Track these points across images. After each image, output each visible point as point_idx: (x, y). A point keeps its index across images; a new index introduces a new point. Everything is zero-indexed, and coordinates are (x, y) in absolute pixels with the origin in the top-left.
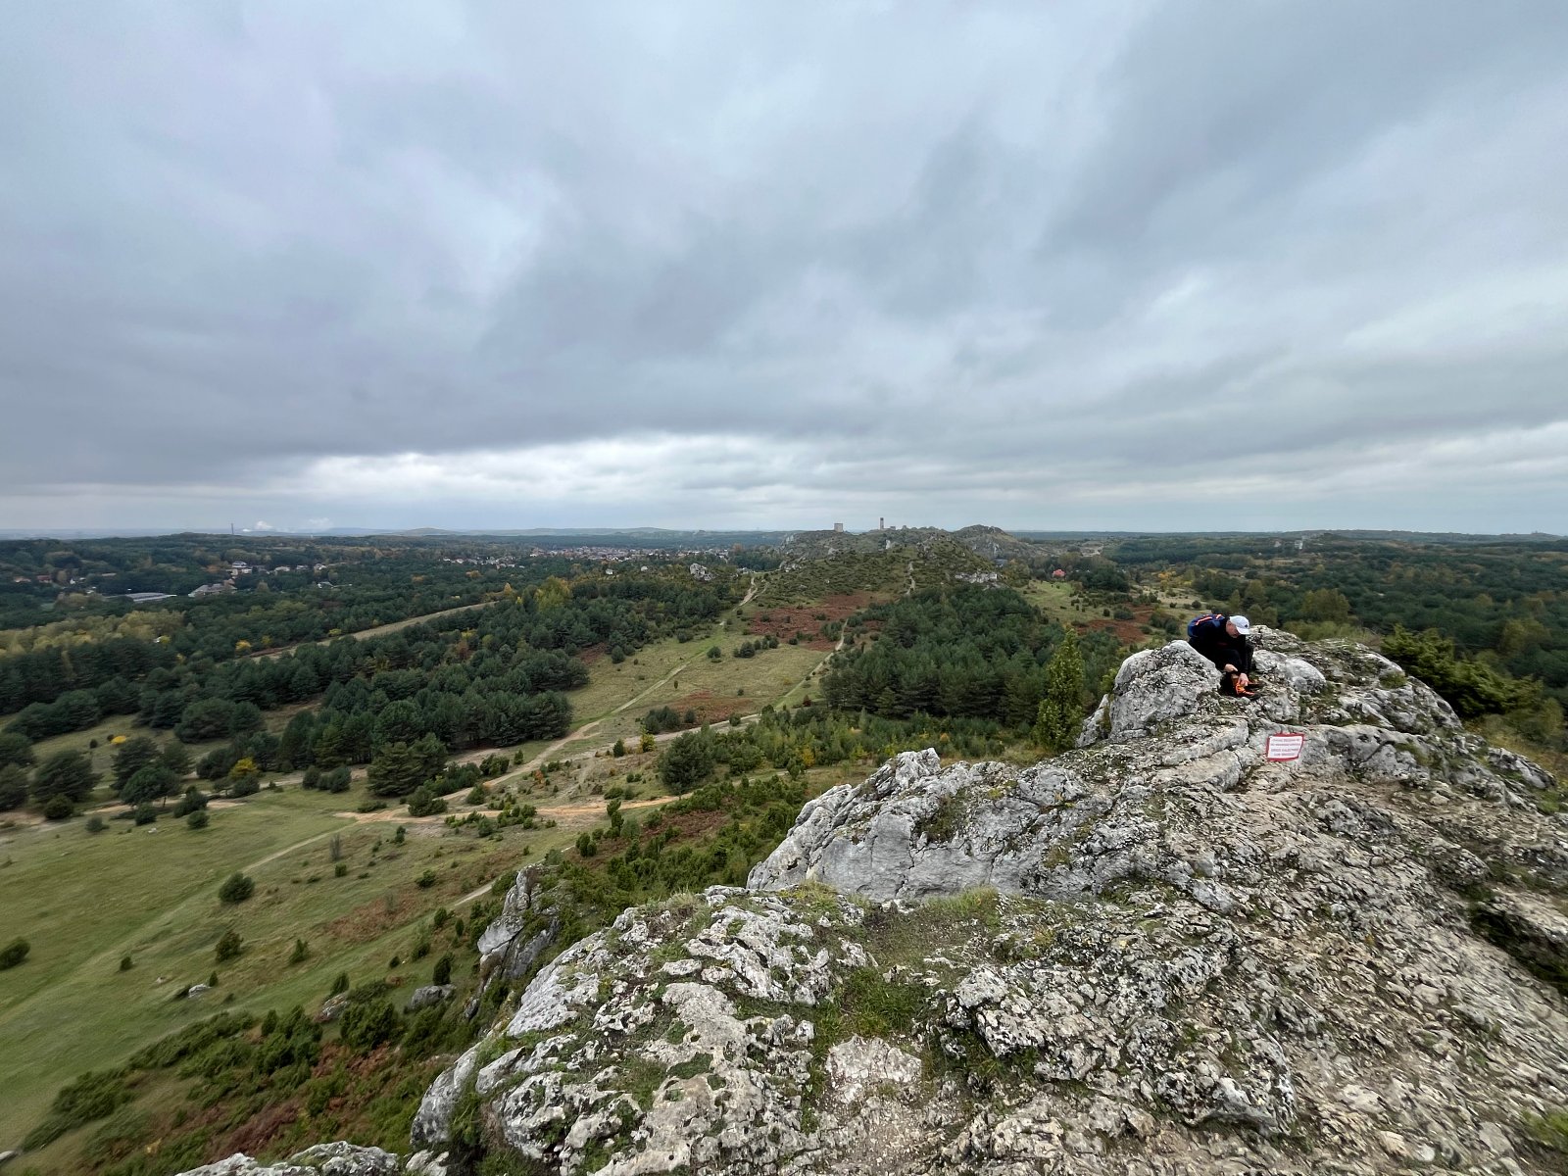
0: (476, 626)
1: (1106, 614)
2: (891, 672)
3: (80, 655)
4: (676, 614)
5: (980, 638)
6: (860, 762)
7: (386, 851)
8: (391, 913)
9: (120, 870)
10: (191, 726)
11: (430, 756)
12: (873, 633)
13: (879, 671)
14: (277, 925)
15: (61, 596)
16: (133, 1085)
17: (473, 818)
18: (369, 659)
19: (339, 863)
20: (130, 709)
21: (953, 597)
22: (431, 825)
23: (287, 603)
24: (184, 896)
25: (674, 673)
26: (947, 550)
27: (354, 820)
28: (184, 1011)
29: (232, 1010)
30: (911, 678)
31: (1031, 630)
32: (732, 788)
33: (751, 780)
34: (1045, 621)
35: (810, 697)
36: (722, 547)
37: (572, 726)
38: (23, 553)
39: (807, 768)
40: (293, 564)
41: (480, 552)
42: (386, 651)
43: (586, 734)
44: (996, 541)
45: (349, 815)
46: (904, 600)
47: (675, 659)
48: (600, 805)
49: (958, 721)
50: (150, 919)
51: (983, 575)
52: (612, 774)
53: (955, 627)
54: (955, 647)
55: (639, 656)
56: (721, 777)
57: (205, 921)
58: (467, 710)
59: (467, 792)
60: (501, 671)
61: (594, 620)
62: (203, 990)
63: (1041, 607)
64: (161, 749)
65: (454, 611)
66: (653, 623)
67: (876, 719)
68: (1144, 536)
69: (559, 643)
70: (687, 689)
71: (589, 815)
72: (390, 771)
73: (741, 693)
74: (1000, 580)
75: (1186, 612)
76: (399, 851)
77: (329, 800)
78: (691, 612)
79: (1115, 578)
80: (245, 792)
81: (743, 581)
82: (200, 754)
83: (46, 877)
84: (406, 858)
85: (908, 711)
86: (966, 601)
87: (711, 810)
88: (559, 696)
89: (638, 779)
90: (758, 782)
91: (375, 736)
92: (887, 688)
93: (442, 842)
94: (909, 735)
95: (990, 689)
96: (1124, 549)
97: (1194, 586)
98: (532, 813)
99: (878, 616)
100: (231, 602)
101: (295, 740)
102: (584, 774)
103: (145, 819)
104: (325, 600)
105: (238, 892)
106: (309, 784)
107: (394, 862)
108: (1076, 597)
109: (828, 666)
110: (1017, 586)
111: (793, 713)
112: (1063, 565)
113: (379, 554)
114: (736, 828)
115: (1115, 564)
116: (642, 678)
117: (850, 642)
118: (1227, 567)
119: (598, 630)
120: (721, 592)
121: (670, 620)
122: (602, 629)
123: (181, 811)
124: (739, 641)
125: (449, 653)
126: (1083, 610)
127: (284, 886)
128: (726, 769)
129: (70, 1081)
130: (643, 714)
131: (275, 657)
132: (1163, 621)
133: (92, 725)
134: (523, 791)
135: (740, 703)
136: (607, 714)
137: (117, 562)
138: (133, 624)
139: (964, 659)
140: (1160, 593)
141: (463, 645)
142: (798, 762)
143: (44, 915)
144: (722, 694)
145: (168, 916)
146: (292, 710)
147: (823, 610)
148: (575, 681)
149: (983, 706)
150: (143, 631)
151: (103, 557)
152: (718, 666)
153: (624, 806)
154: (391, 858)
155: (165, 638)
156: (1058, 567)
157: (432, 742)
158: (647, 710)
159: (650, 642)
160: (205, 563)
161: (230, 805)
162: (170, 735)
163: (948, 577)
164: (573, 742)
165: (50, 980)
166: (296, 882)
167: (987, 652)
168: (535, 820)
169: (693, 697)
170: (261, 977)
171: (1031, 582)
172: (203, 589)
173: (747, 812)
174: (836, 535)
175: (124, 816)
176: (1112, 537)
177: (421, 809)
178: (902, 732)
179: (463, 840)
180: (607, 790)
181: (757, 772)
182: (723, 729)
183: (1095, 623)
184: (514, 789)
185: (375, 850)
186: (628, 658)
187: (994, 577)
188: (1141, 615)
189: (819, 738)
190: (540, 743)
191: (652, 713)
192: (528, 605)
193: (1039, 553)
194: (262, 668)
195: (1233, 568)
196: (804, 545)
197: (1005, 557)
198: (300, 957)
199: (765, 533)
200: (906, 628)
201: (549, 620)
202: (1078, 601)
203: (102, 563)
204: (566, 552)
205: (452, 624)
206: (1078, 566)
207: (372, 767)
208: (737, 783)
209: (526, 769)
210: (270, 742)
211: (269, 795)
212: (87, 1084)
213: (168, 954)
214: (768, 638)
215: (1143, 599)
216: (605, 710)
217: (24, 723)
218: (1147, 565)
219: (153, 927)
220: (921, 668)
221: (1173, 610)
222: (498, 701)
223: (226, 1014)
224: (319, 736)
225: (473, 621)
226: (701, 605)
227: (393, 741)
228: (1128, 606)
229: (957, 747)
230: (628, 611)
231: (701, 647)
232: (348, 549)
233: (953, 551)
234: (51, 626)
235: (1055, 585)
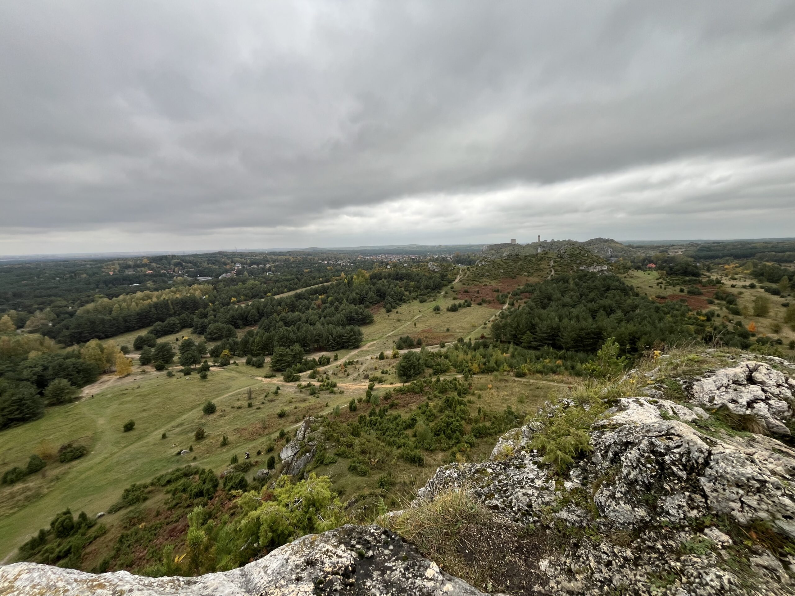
0: (326, 293)
1: (682, 291)
2: (531, 323)
3: (176, 303)
4: (419, 288)
5: (590, 305)
6: (505, 373)
7: (271, 397)
8: (264, 428)
9: (173, 394)
10: (210, 334)
11: (296, 354)
12: (526, 300)
13: (523, 322)
14: (221, 426)
15: (175, 278)
16: (149, 492)
17: (309, 385)
18: (279, 307)
19: (250, 401)
20: (191, 326)
21: (577, 280)
22: (292, 386)
23: (252, 281)
24: (192, 408)
25: (415, 318)
26: (576, 252)
27: (262, 381)
28: (178, 461)
29: (193, 464)
30: (543, 327)
31: (625, 300)
32: (431, 382)
33: (442, 378)
34: (637, 295)
35: (485, 334)
36: (450, 254)
37: (363, 343)
38: (164, 261)
39: (474, 374)
40: (258, 265)
41: (335, 258)
42: (286, 304)
43: (369, 347)
44: (611, 247)
45: (260, 378)
46: (546, 282)
47: (417, 311)
48: (365, 384)
49: (569, 353)
50: (178, 417)
51: (598, 267)
52: (376, 369)
53: (574, 298)
54: (573, 310)
55: (399, 309)
56: (427, 375)
57: (196, 421)
58: (315, 332)
59: (309, 372)
60: (333, 315)
61: (378, 291)
62: (186, 453)
63: (635, 286)
64: (197, 344)
65: (317, 286)
66: (407, 293)
67: (519, 348)
68: (717, 243)
69: (362, 302)
70: (421, 327)
71: (360, 389)
72: (278, 360)
73: (448, 330)
74: (608, 270)
75: (743, 290)
76: (276, 398)
77: (254, 371)
78: (427, 287)
79: (690, 269)
80: (224, 364)
81: (455, 271)
82: (211, 346)
83: (149, 394)
84: (277, 402)
85: (540, 346)
86: (584, 282)
87: (417, 393)
88: (356, 328)
89: (387, 372)
90: (444, 380)
91: (275, 343)
92: (528, 332)
93: (293, 396)
94: (538, 359)
95: (593, 335)
96: (699, 250)
97: (751, 274)
98: (334, 385)
99: (529, 290)
100: (232, 281)
101: (245, 342)
102: (363, 367)
103: (187, 373)
104: (267, 281)
105: (210, 409)
106: (248, 363)
107: (272, 403)
108: (660, 280)
109: (498, 318)
110: (621, 273)
111: (473, 342)
112: (655, 261)
113: (292, 259)
114: (427, 405)
115: (692, 260)
116: (399, 321)
117: (512, 305)
118: (780, 261)
119: (380, 296)
120: (443, 277)
121: (416, 291)
122: (382, 295)
123: (200, 371)
124: (450, 302)
125: (313, 305)
126: (665, 289)
127: (228, 409)
128: (431, 371)
129: (128, 487)
130: (396, 339)
131: (243, 305)
132: (724, 296)
133: (178, 332)
134: (334, 374)
135: (447, 336)
136: (381, 338)
137: (195, 264)
138: (195, 290)
139: (577, 317)
140: (724, 278)
141: (319, 302)
142: (469, 371)
143: (144, 410)
144: (438, 330)
145: (184, 417)
146: (247, 329)
147: (499, 287)
148: (366, 321)
149: (588, 345)
150: (198, 293)
151: (190, 262)
152: (438, 315)
153: (377, 386)
154: (272, 401)
155: (207, 296)
156: (651, 262)
157: (297, 347)
158: (399, 337)
159: (405, 302)
160: (226, 264)
161: (218, 369)
162: (203, 338)
163: (575, 269)
164: (362, 351)
165: (140, 438)
166: (232, 408)
167: (594, 314)
168: (335, 389)
169: (424, 331)
170: (209, 451)
171: (630, 271)
172: (224, 275)
173: (436, 397)
174: (513, 245)
175: (181, 371)
176: (692, 244)
177: (290, 379)
178: (534, 357)
179: (302, 396)
180: (371, 376)
181: (447, 374)
182: (433, 349)
183: (672, 296)
184: (330, 373)
185: (266, 396)
186: (393, 310)
187: (605, 268)
188: (708, 292)
189: (484, 357)
190: (347, 350)
191: (401, 338)
192: (350, 283)
193: (639, 254)
194: (237, 310)
195: (786, 261)
196: (493, 252)
197: (616, 256)
198: (225, 443)
199: (473, 246)
200: (545, 298)
201: (357, 291)
202: (661, 283)
203: (190, 265)
204: (373, 258)
205: (316, 292)
206: (665, 261)
207: (272, 357)
208: (434, 379)
209: (339, 363)
210: (235, 343)
211: (233, 366)
212: (134, 488)
213: (180, 434)
214: (466, 301)
215: (710, 282)
216: (379, 335)
217: (155, 330)
218: (717, 260)
219: (178, 421)
220: (549, 321)
221: (733, 289)
222: (328, 329)
223: (190, 466)
224: (253, 342)
225: (324, 291)
226: (432, 284)
227: (281, 346)
228: (699, 286)
229: (566, 369)
230: (396, 286)
231: (430, 305)
232: (280, 257)
233: (580, 253)
234: (167, 290)
235: (646, 273)
